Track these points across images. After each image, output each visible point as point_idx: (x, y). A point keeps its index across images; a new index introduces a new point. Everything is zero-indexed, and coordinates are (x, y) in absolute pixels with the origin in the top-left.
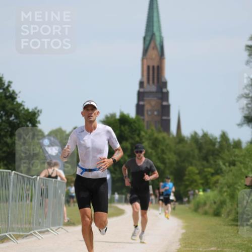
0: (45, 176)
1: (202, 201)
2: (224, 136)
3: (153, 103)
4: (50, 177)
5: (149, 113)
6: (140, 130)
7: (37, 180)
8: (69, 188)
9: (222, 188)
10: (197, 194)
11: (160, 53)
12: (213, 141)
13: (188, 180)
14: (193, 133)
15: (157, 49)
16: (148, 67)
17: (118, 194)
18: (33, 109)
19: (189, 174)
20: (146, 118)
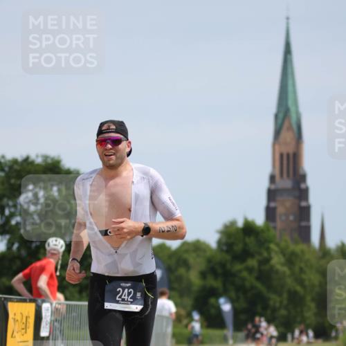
5: (283, 218)
11: (297, 136)
15: (292, 130)
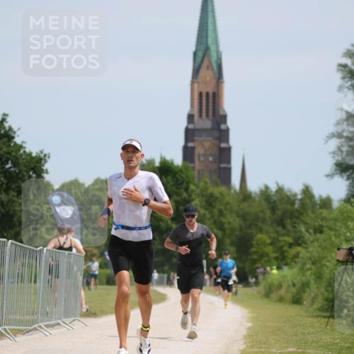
0: (54, 247)
1: (276, 282)
2: (307, 191)
3: (207, 145)
4: (61, 248)
5: (202, 159)
6: (188, 183)
7: (43, 252)
8: (90, 264)
9: (304, 264)
10: (269, 273)
11: (217, 76)
12: (292, 198)
13: (256, 253)
14: (263, 188)
15: (213, 69)
16: (201, 94)
17: (158, 272)
18: (37, 153)
19: (258, 245)
20: (197, 165)
